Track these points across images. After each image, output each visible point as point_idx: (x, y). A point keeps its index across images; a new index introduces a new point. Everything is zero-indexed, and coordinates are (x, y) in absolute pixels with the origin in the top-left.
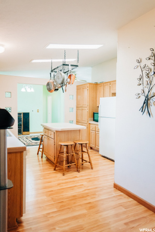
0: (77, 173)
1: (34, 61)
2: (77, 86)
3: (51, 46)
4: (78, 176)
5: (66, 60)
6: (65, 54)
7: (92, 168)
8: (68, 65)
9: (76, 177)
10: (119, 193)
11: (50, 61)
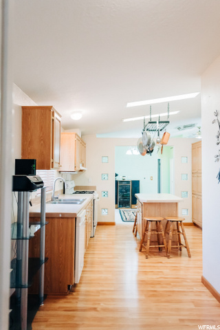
0: (166, 258)
1: (125, 120)
2: (193, 144)
3: (130, 105)
4: (163, 262)
5: (152, 116)
6: (150, 109)
7: (190, 256)
8: (155, 122)
9: (161, 262)
10: (205, 289)
11: (142, 118)
